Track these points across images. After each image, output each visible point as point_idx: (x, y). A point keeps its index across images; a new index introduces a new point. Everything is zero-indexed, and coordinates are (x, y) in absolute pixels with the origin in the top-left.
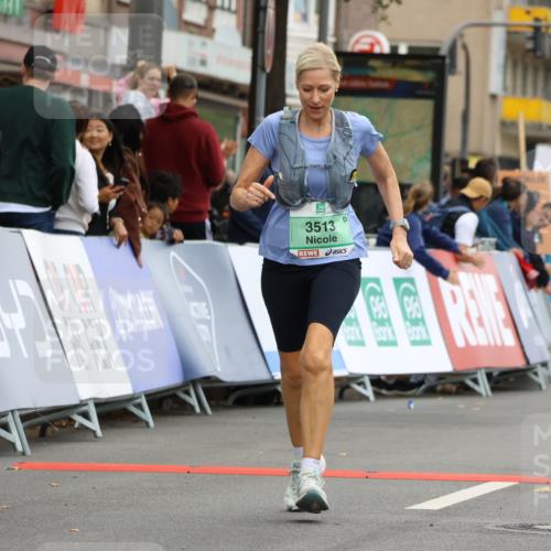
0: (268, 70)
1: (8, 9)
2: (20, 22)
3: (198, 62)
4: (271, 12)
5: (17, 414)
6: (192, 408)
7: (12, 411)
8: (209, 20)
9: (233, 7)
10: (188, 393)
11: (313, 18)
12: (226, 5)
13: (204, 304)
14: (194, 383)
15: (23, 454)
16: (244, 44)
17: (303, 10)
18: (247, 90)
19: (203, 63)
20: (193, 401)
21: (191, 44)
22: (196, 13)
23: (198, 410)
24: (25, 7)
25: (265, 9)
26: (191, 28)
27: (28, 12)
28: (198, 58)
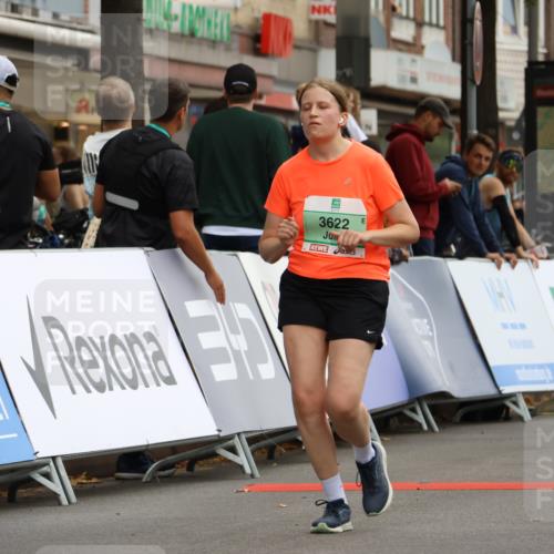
0: (478, 83)
1: (216, 36)
2: (228, 49)
3: (408, 79)
4: (478, 24)
5: (243, 437)
6: (420, 425)
7: (239, 434)
8: (418, 37)
9: (442, 23)
10: (414, 410)
11: (523, 30)
12: (434, 21)
13: (426, 321)
14: (419, 400)
15: (252, 476)
16: (454, 59)
17: (512, 23)
18: (458, 105)
19: (414, 80)
20: (420, 418)
21: (400, 61)
22: (403, 31)
23: (425, 427)
24: (232, 33)
25: (472, 21)
26: (401, 46)
27: (236, 37)
28: (408, 76)
